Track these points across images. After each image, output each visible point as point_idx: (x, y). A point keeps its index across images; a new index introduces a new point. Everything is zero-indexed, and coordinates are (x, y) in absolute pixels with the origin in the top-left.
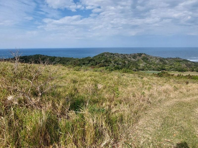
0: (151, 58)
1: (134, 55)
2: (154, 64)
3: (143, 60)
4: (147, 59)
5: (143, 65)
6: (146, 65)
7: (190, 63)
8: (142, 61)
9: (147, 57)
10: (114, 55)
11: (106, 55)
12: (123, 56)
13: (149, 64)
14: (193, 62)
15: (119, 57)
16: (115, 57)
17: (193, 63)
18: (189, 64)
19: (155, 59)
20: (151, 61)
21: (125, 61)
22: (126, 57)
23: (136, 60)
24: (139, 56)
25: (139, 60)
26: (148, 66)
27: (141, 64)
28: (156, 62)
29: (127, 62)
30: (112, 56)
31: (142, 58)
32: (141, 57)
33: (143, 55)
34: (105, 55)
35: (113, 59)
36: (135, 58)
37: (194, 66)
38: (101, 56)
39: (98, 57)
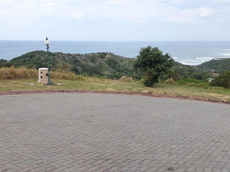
0: (121, 61)
1: (92, 55)
2: (127, 71)
3: (109, 64)
4: (116, 63)
5: (109, 74)
6: (114, 73)
7: (182, 67)
8: (107, 65)
9: (116, 59)
10: (54, 56)
11: (39, 55)
12: (73, 58)
13: (119, 71)
14: (187, 66)
15: (65, 60)
16: (57, 59)
17: (187, 68)
18: (181, 69)
19: (128, 62)
20: (122, 66)
21: (77, 67)
22: (79, 59)
23: (96, 65)
24: (102, 58)
25: (102, 64)
26: (118, 74)
27: (105, 72)
28: (129, 68)
29: (81, 68)
30: (51, 57)
31: (106, 62)
32: (104, 60)
33: (107, 56)
34: (37, 56)
35: (53, 64)
36: (94, 61)
37: (188, 73)
38: (27, 58)
39: (23, 60)
